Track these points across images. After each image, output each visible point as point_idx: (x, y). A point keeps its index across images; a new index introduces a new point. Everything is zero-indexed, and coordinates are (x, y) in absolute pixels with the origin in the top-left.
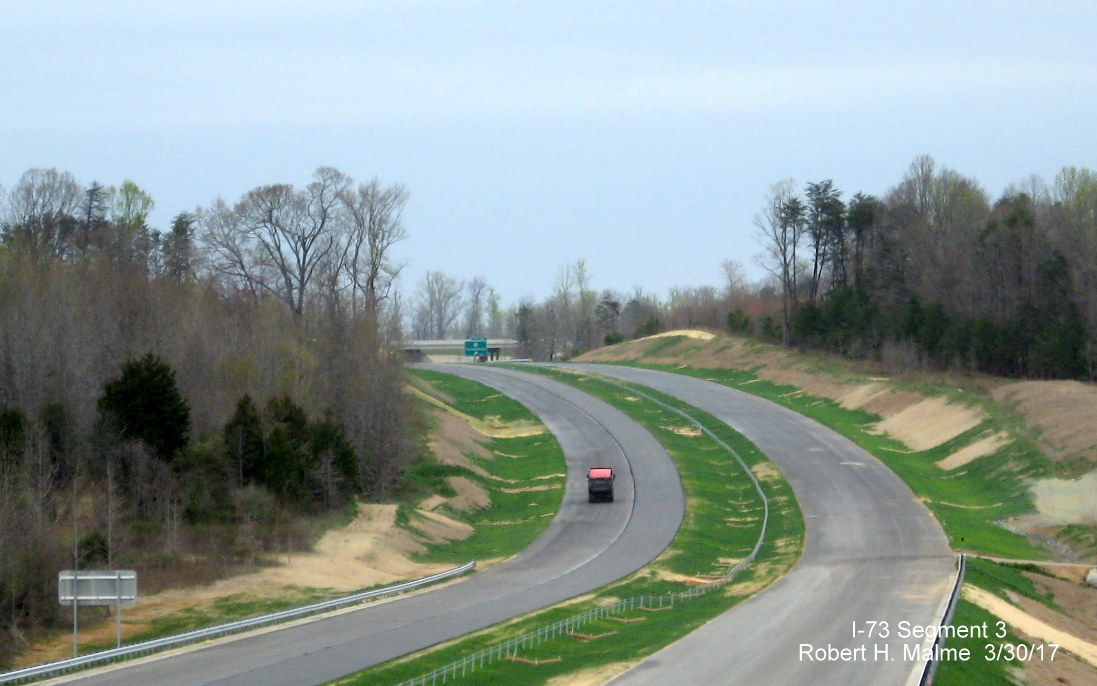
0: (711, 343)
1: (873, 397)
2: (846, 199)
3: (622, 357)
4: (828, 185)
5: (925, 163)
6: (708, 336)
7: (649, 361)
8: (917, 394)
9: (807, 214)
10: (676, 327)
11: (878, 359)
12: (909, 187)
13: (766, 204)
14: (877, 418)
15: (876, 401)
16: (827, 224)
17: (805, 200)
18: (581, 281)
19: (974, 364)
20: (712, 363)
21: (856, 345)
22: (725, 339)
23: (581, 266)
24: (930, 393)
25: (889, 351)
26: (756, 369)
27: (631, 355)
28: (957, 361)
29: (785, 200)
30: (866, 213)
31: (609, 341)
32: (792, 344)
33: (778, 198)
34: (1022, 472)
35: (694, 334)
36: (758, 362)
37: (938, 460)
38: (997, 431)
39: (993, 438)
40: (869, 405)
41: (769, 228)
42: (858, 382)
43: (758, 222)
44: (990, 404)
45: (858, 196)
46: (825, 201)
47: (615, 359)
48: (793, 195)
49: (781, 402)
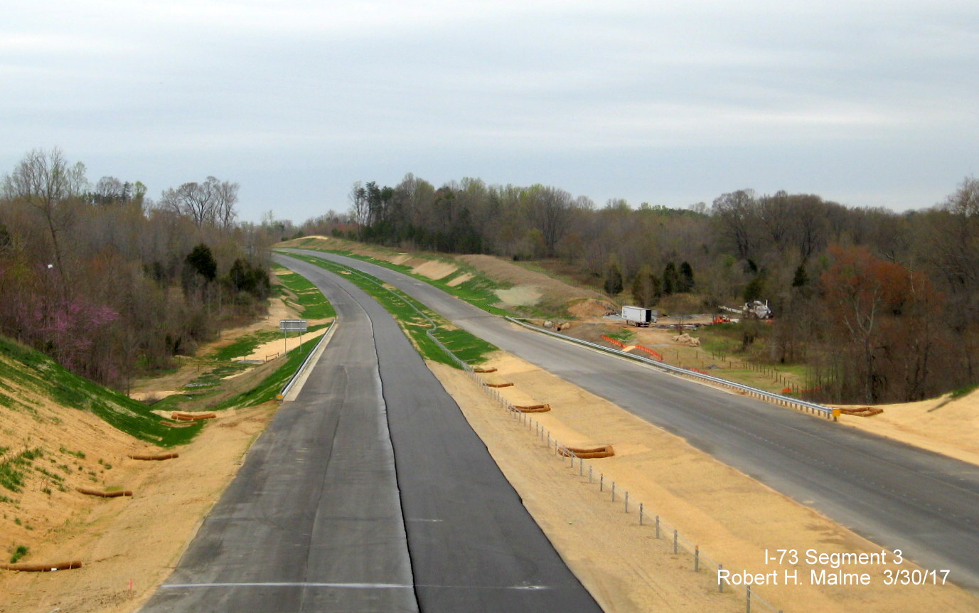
0: (327, 241)
1: (405, 260)
2: (380, 188)
3: (291, 246)
4: (374, 183)
5: (410, 175)
6: (325, 238)
7: (303, 247)
8: (424, 259)
9: (367, 194)
10: (309, 235)
11: (399, 247)
12: (405, 184)
13: (351, 190)
14: (411, 268)
15: (407, 261)
16: (375, 198)
17: (366, 189)
18: (271, 217)
19: (436, 248)
20: (331, 248)
21: (389, 241)
22: (333, 239)
23: (271, 212)
24: (429, 259)
25: (404, 244)
26: (351, 250)
27: (295, 245)
28: (430, 247)
29: (358, 188)
30: (388, 193)
31: (283, 240)
32: (361, 241)
33: (356, 188)
34: (486, 287)
35: (319, 237)
36: (350, 248)
37: (447, 282)
38: (466, 272)
39: (466, 275)
40: (404, 263)
41: (353, 199)
42: (396, 255)
43: (349, 196)
44: (457, 264)
45: (385, 187)
46: (373, 188)
47: (289, 246)
48: (361, 187)
49: (368, 262)
